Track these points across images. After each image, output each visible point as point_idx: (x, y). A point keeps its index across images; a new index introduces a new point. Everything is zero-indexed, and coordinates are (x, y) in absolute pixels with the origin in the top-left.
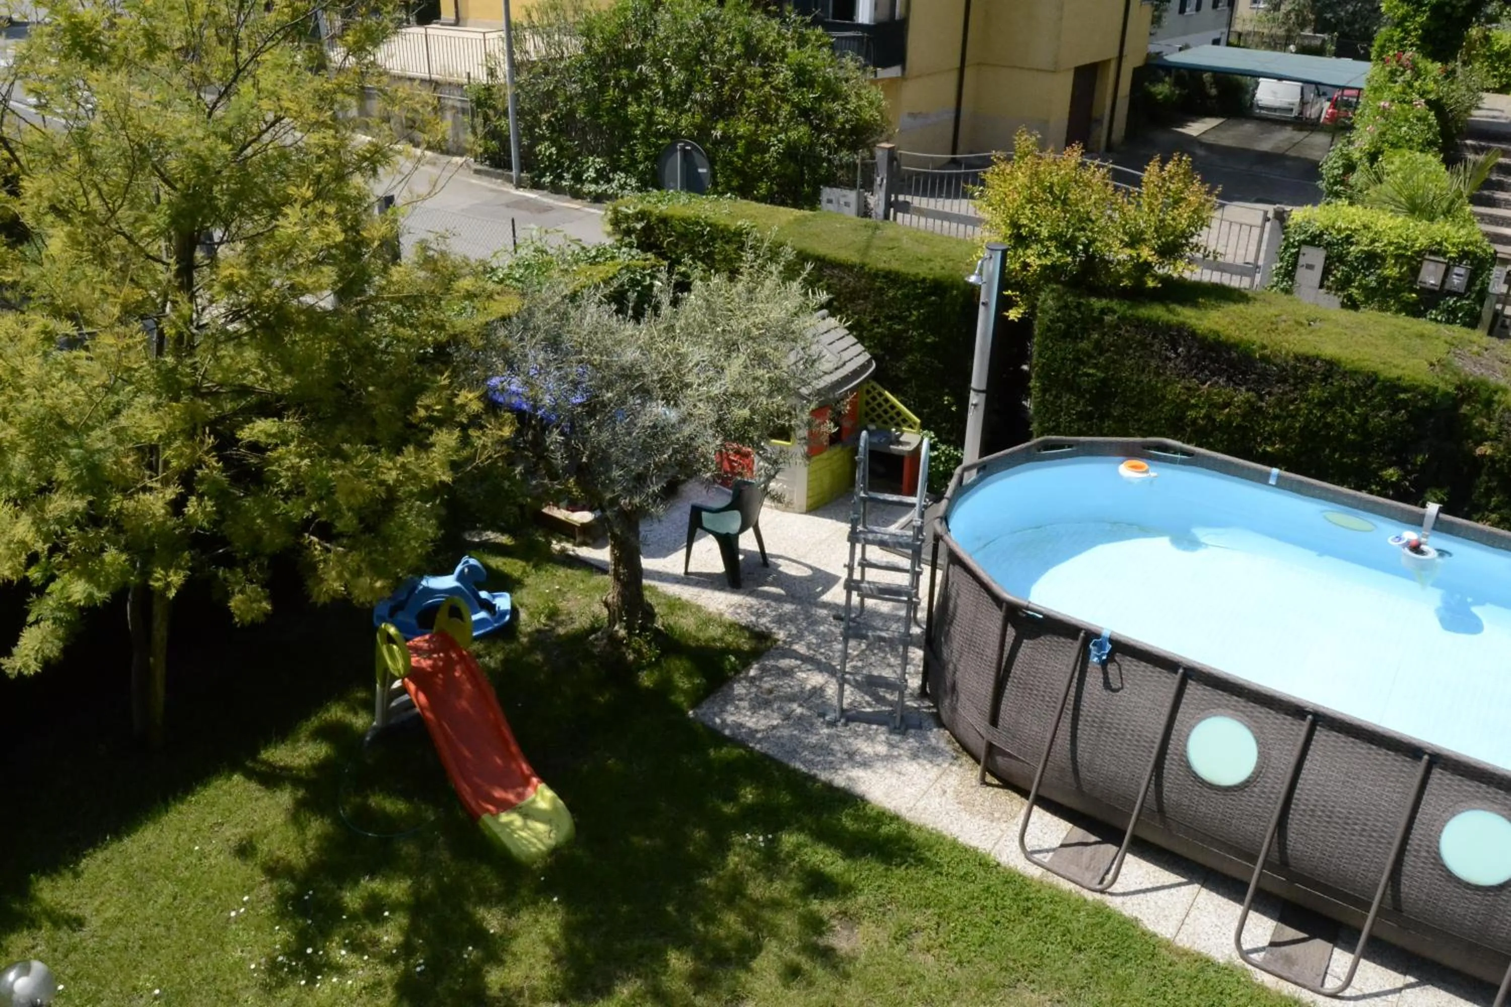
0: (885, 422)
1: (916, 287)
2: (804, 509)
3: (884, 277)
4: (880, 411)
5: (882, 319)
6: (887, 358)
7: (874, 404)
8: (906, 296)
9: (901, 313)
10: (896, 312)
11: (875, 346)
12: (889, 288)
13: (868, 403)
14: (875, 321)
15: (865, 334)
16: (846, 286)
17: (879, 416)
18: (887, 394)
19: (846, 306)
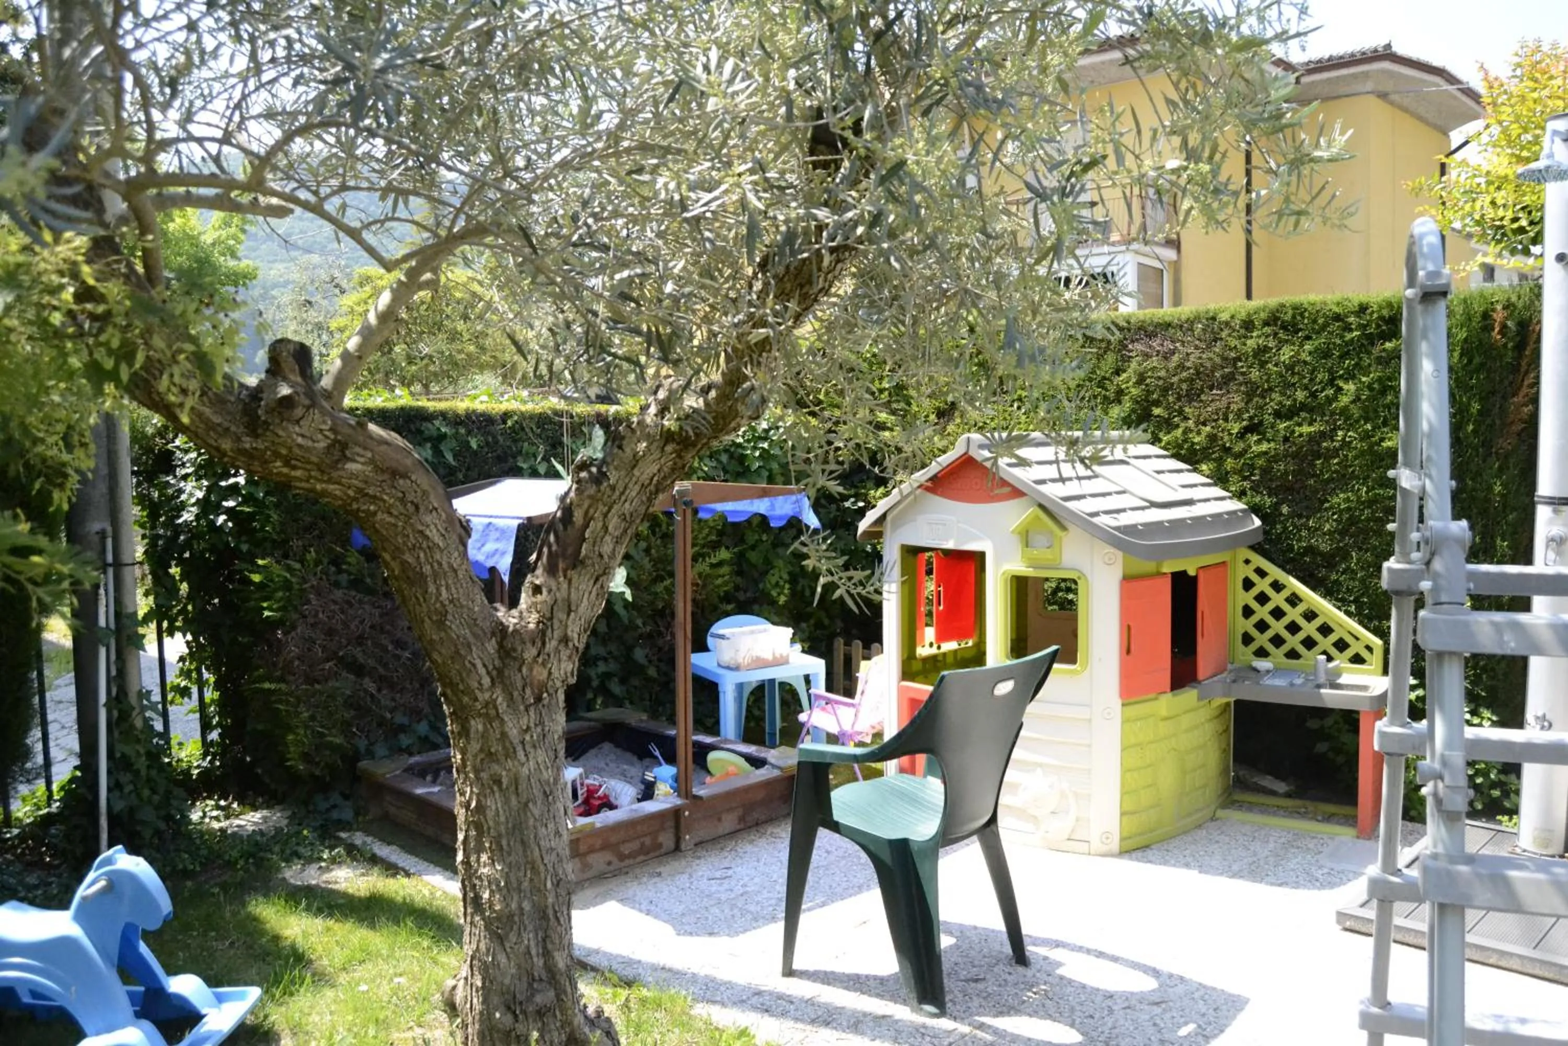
0: (1293, 654)
1: (1348, 328)
2: (1115, 845)
3: (1266, 323)
4: (1278, 627)
5: (1268, 419)
6: (1285, 509)
7: (1262, 612)
8: (1325, 353)
9: (1313, 395)
10: (1300, 395)
11: (1255, 488)
12: (1282, 343)
13: (1248, 612)
14: (1253, 428)
15: (1230, 463)
16: (1181, 367)
17: (1277, 641)
18: (1295, 584)
19: (1181, 412)
